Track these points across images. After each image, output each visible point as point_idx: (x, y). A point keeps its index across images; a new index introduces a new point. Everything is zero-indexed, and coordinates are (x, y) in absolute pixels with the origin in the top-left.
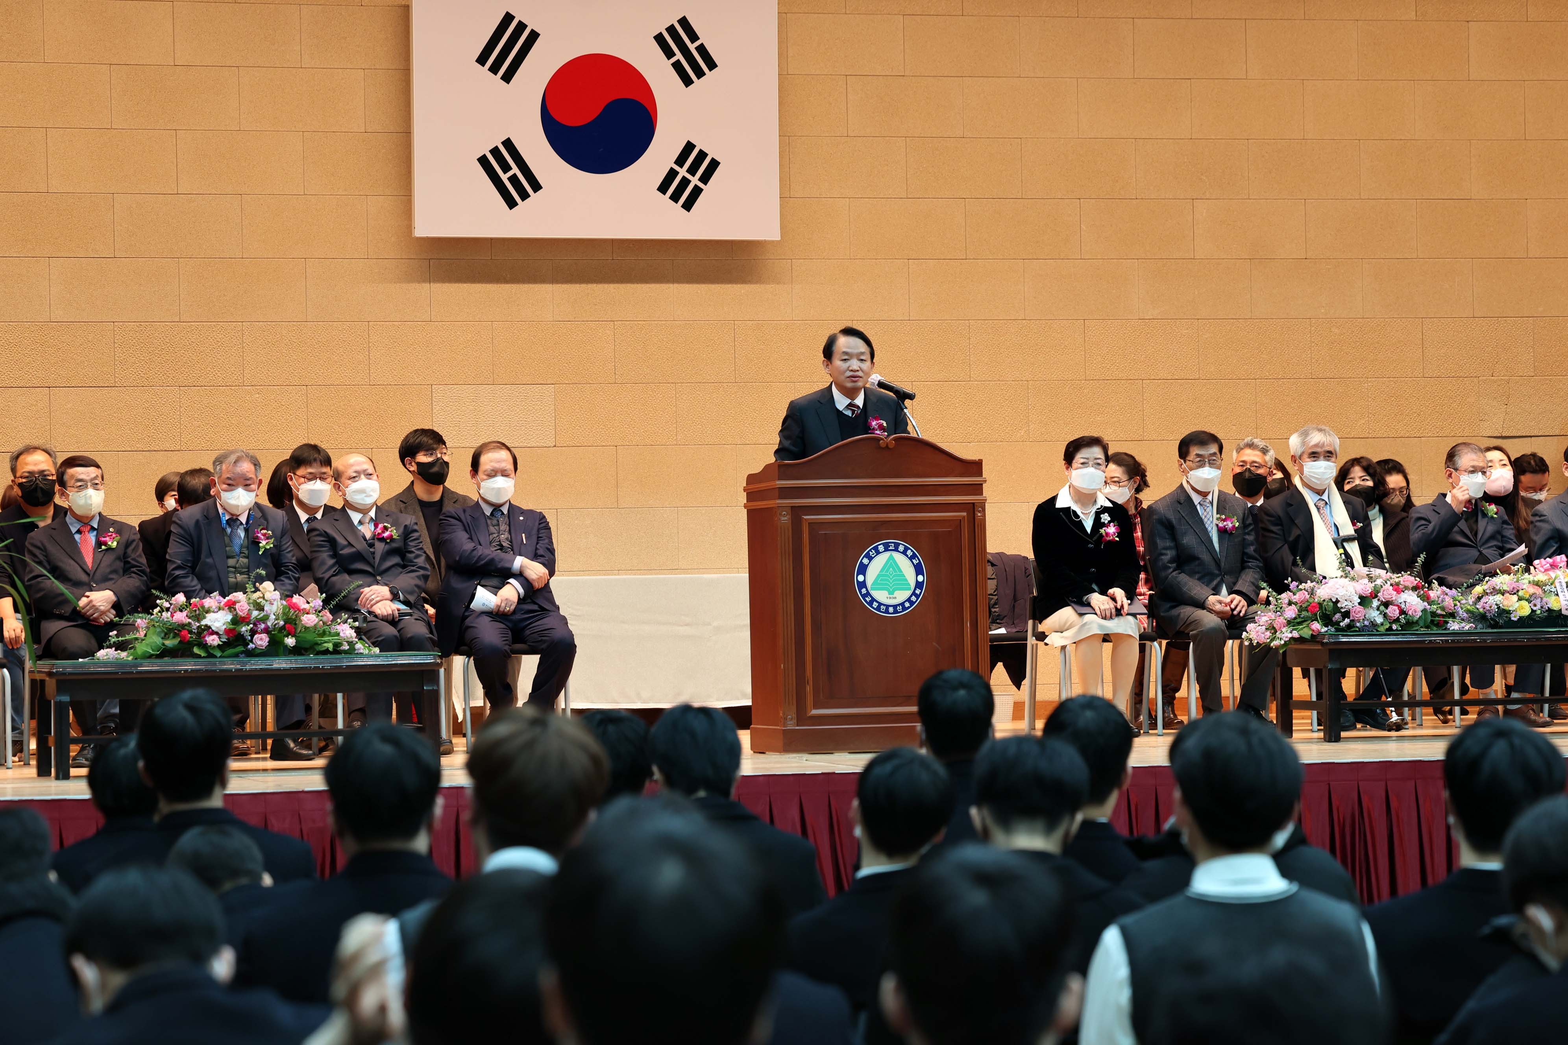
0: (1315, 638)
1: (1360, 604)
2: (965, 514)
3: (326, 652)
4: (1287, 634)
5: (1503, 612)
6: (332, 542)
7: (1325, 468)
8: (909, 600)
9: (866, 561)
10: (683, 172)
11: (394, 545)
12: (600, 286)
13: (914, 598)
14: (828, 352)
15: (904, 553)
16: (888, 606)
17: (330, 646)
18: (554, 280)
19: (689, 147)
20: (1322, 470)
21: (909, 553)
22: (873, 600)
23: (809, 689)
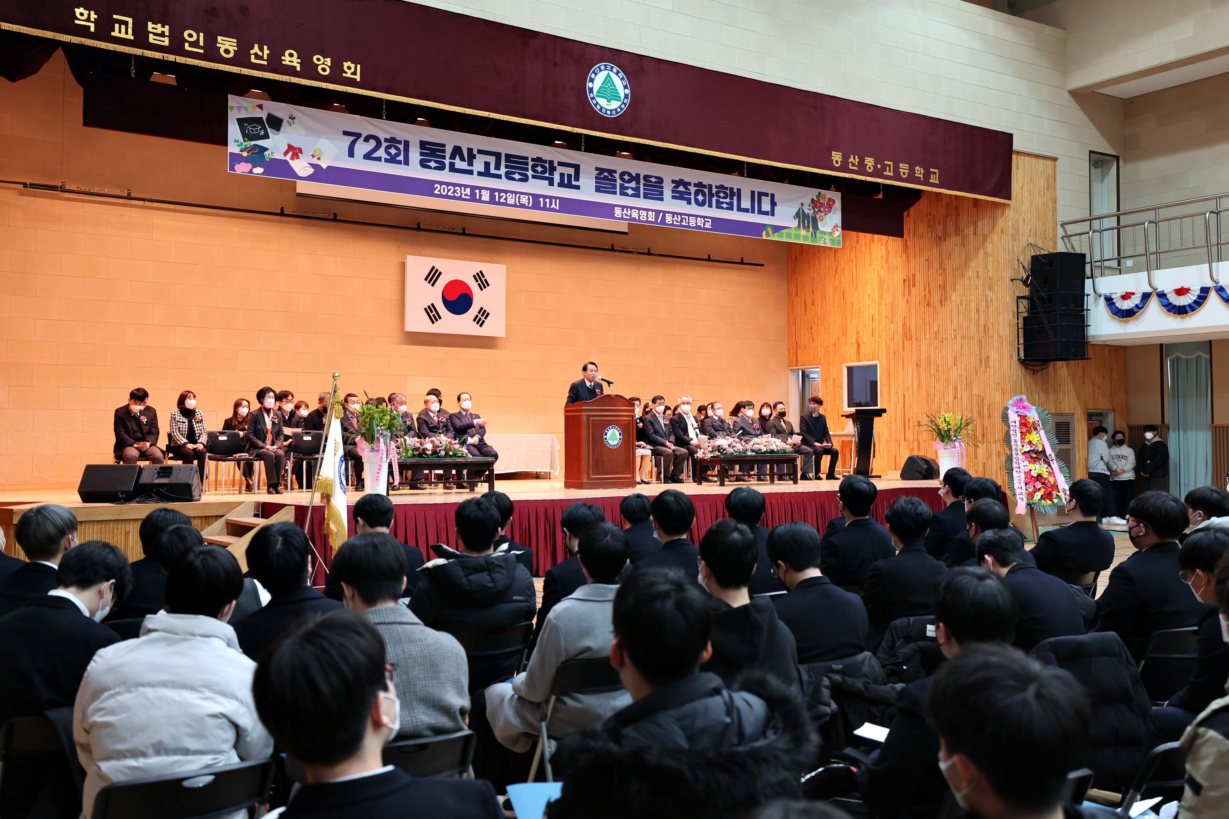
0: (718, 456)
4: (710, 455)
5: (760, 450)
6: (426, 423)
8: (618, 443)
9: (607, 432)
10: (480, 315)
11: (445, 424)
12: (454, 348)
16: (612, 445)
19: (482, 308)
20: (687, 408)
21: (618, 429)
22: (609, 443)
23: (591, 469)
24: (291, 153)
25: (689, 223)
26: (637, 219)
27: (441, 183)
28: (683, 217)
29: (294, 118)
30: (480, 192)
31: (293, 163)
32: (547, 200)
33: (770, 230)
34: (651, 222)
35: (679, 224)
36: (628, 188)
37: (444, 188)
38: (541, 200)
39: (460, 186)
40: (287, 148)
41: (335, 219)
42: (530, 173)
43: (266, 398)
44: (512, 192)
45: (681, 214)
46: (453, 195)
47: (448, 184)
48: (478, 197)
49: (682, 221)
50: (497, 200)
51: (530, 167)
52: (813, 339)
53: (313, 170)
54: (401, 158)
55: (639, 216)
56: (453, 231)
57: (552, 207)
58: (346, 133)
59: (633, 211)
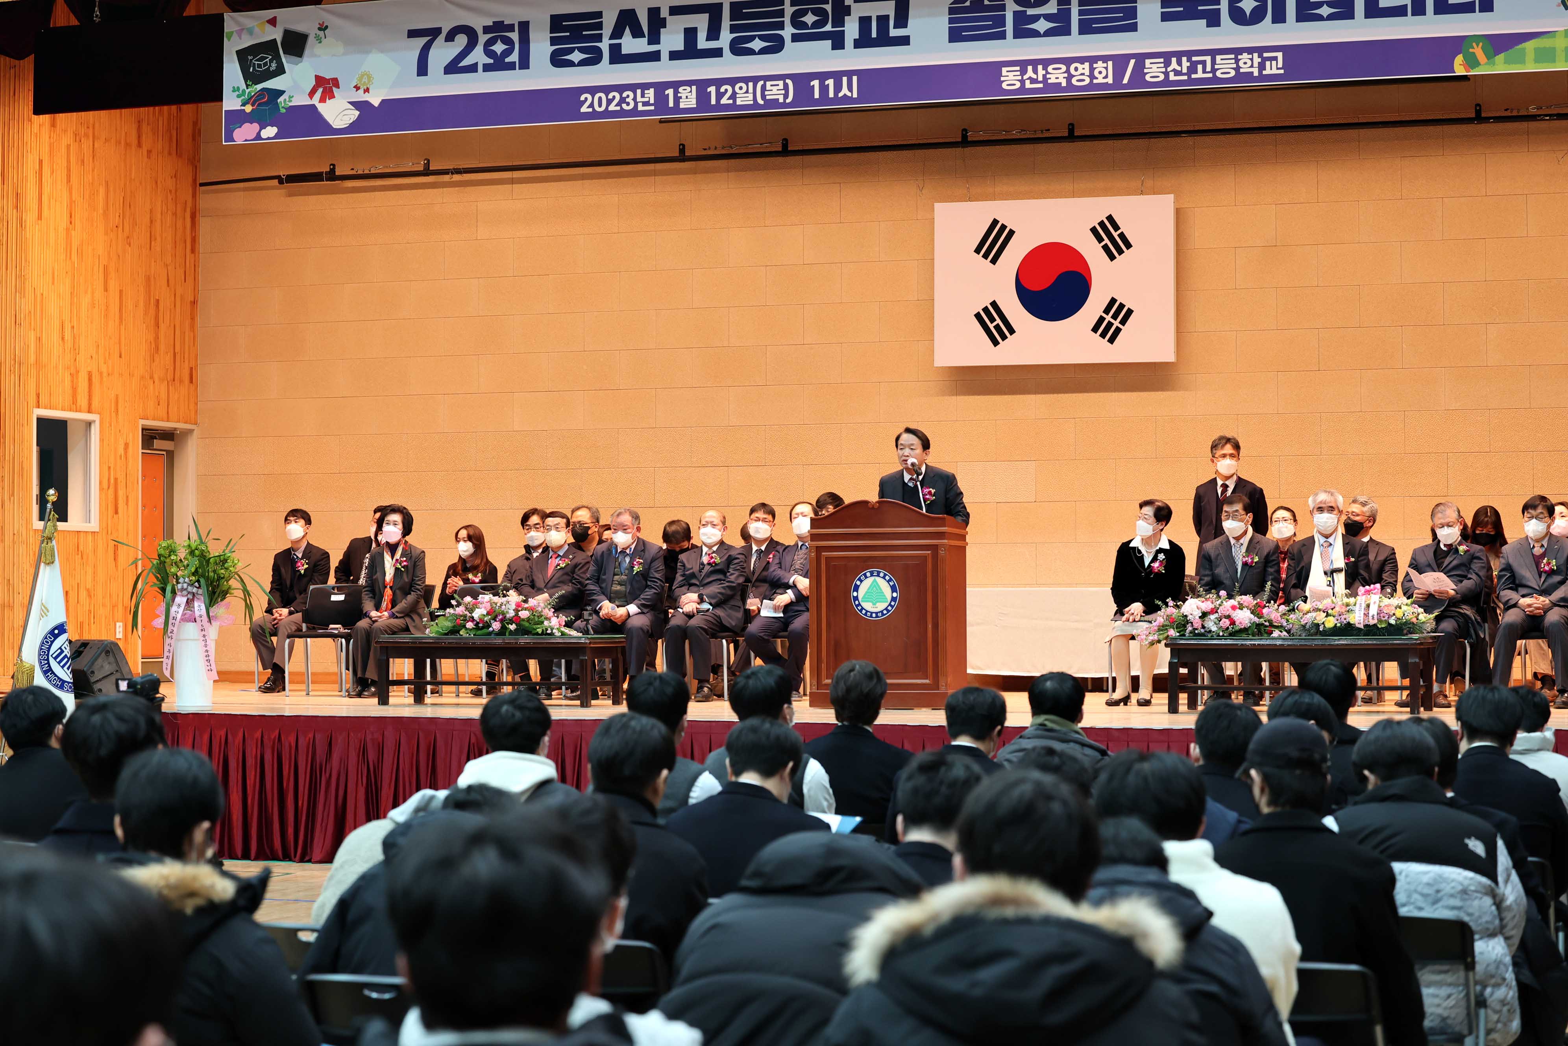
2: (929, 552)
3: (537, 634)
8: (886, 609)
9: (858, 583)
10: (1108, 318)
12: (1066, 395)
13: (890, 608)
15: (884, 578)
16: (872, 613)
17: (540, 631)
18: (1035, 393)
19: (1113, 301)
20: (1324, 520)
21: (887, 578)
22: (863, 608)
23: (824, 666)
24: (320, 90)
25: (1214, 70)
26: (1064, 84)
27: (593, 90)
28: (1194, 59)
29: (327, 27)
30: (676, 92)
31: (322, 108)
32: (830, 82)
33: (1478, 51)
34: (1105, 86)
35: (1185, 78)
36: (1036, 18)
37: (600, 99)
38: (816, 83)
39: (633, 87)
40: (313, 82)
41: (785, 151)
42: (788, 32)
44: (746, 80)
45: (1189, 54)
46: (618, 108)
47: (607, 89)
48: (671, 104)
49: (1192, 69)
50: (713, 102)
51: (787, 20)
53: (357, 113)
54: (514, 57)
55: (1070, 77)
56: (1047, 135)
57: (840, 95)
58: (413, 34)
59: (1050, 69)
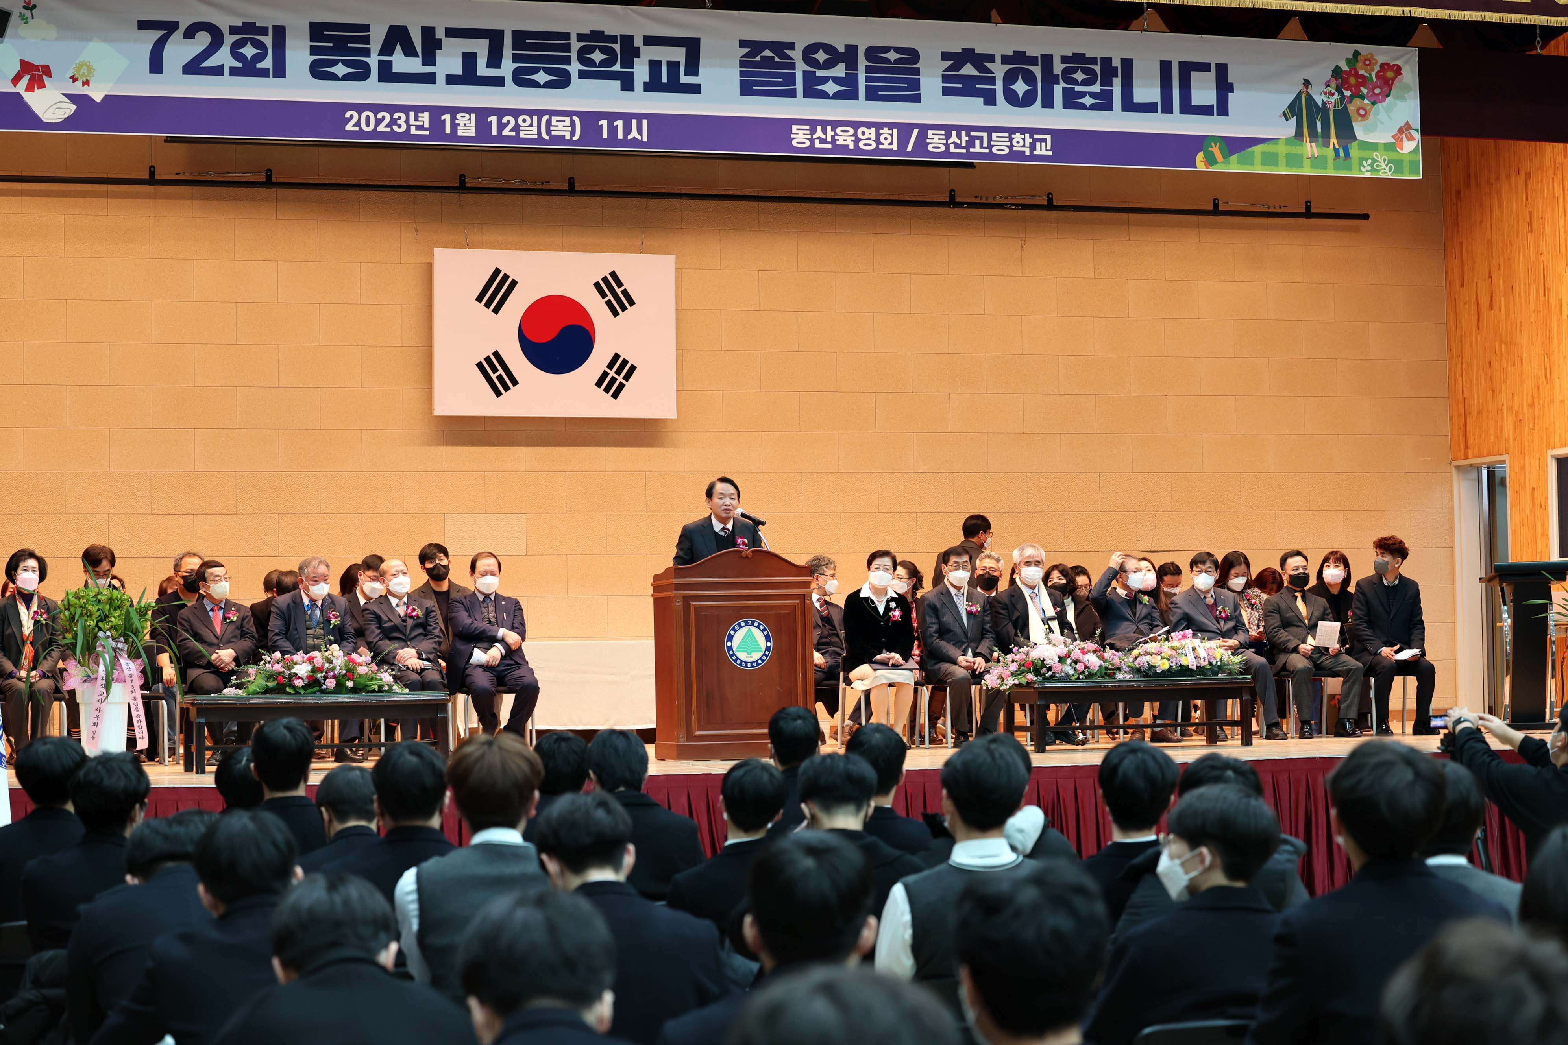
0: (1029, 684)
1: (1058, 662)
2: (798, 601)
3: (374, 691)
4: (1010, 682)
5: (1152, 667)
6: (378, 618)
7: (1035, 572)
8: (761, 659)
9: (732, 633)
10: (612, 373)
11: (419, 621)
12: (557, 448)
13: (764, 658)
14: (709, 493)
15: (758, 627)
16: (747, 663)
17: (376, 687)
18: (526, 445)
19: (616, 357)
20: (1033, 573)
21: (761, 627)
22: (737, 658)
23: (694, 717)
24: (27, 78)
25: (990, 147)
26: (852, 147)
27: (360, 108)
28: (973, 134)
29: (34, 7)
30: (453, 119)
31: (28, 97)
32: (619, 123)
33: (1216, 150)
34: (890, 152)
35: (964, 151)
36: (825, 80)
38: (604, 123)
39: (405, 109)
40: (18, 68)
41: (269, 182)
42: (574, 67)
43: (20, 571)
44: (530, 113)
45: (969, 129)
46: (389, 130)
47: (376, 108)
48: (448, 130)
49: (971, 143)
50: (494, 132)
51: (573, 55)
52: (1493, 391)
53: (74, 107)
54: (267, 63)
55: (857, 141)
56: (546, 187)
57: (630, 137)
58: (144, 25)
59: (838, 130)
